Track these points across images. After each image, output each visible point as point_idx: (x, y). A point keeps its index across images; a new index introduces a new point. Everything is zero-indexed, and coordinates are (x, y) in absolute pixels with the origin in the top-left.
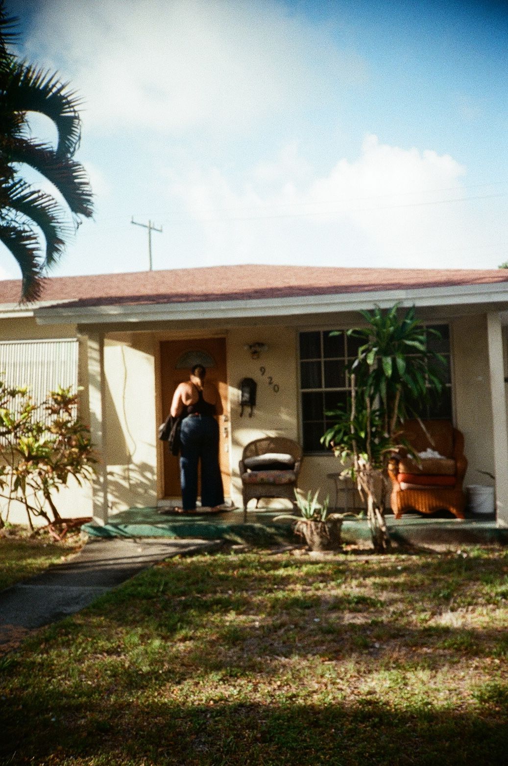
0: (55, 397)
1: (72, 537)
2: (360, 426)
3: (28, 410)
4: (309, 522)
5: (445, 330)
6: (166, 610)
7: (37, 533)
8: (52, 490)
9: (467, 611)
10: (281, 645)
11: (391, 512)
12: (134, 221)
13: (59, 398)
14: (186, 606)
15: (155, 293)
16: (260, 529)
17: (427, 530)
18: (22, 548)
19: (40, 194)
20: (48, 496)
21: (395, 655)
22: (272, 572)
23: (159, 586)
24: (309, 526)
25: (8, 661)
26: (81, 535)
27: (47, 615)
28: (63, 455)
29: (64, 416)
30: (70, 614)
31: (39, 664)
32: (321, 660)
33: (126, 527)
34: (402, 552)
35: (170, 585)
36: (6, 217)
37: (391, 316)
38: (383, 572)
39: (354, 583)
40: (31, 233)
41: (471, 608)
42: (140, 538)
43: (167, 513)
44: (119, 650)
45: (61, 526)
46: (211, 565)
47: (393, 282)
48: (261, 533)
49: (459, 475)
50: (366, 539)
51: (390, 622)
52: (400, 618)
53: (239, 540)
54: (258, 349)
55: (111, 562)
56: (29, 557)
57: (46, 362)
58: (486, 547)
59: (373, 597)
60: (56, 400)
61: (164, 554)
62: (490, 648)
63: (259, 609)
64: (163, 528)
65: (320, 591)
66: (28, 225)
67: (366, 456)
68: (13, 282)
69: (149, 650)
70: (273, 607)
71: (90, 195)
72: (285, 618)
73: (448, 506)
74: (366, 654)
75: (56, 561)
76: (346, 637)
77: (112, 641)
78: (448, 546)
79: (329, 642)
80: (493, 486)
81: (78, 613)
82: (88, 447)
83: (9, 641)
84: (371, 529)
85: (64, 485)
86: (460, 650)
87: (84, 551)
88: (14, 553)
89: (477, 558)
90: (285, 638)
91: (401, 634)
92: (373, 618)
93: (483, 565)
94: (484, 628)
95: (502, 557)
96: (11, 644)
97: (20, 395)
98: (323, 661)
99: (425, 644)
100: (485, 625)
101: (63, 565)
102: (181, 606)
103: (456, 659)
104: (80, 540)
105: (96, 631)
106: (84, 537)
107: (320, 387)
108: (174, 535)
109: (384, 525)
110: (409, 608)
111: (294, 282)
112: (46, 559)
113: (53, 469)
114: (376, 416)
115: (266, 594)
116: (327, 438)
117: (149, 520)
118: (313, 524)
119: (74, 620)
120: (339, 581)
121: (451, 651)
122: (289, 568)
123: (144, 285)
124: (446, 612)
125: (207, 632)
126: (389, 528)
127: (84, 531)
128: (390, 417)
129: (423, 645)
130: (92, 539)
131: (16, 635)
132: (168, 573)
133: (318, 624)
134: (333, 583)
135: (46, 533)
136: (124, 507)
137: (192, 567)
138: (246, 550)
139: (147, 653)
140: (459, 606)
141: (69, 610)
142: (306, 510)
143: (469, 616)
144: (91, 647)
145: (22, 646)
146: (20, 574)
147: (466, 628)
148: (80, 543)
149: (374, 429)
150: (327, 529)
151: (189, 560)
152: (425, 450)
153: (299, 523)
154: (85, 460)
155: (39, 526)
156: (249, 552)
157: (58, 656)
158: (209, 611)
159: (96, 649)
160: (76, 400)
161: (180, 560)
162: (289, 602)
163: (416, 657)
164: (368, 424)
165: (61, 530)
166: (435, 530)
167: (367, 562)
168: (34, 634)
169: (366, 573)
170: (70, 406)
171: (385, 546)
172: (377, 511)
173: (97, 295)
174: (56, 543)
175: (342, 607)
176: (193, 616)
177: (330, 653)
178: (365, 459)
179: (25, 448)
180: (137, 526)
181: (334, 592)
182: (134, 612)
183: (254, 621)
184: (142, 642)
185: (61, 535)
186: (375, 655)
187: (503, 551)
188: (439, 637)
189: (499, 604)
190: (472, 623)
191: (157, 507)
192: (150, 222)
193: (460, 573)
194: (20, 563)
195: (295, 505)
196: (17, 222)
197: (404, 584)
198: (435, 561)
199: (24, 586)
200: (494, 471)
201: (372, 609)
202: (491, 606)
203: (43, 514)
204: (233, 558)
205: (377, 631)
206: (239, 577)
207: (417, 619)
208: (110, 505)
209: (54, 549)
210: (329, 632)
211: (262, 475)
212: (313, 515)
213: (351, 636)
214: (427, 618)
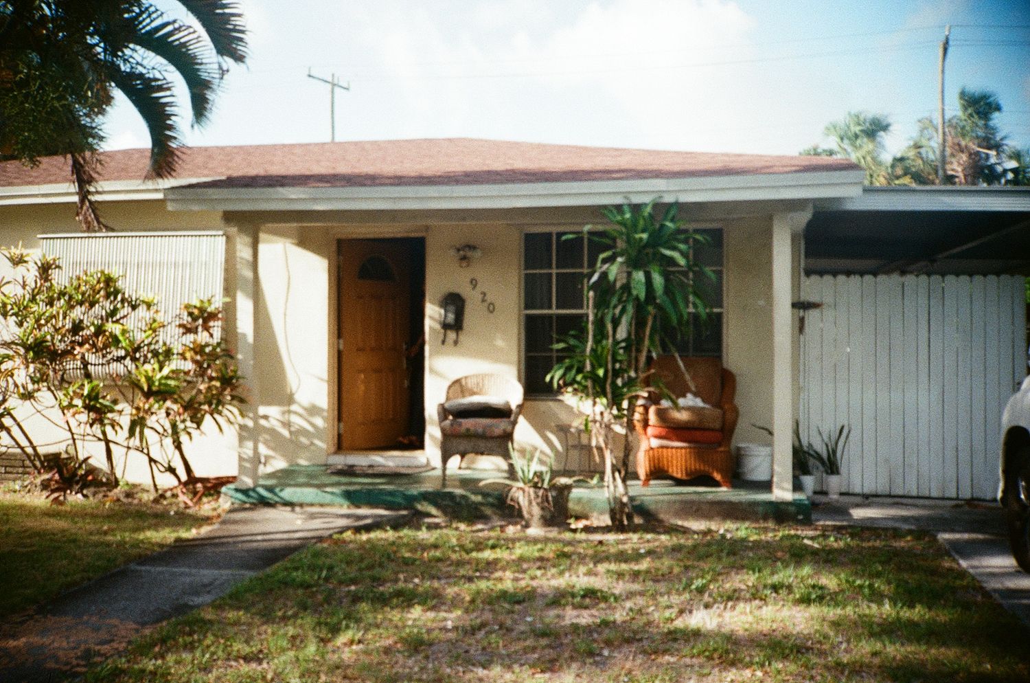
0: (190, 310)
1: (209, 502)
2: (598, 360)
3: (154, 327)
4: (527, 489)
5: (717, 237)
6: (329, 604)
7: (163, 496)
8: (184, 438)
9: (725, 608)
10: (479, 652)
11: (636, 477)
12: (312, 74)
13: (196, 312)
14: (356, 599)
15: (331, 171)
16: (463, 497)
17: (682, 502)
18: (140, 517)
19: (176, 25)
20: (178, 446)
21: (628, 665)
22: (474, 554)
23: (321, 570)
24: (526, 494)
25: (109, 667)
26: (221, 500)
27: (167, 608)
28: (200, 391)
29: (203, 337)
30: (198, 607)
31: (151, 672)
32: (530, 672)
33: (281, 490)
34: (647, 531)
35: (336, 570)
36: (131, 60)
37: (646, 214)
38: (622, 557)
39: (582, 569)
40: (164, 82)
41: (730, 604)
42: (301, 505)
43: (340, 473)
44: (261, 656)
45: (195, 488)
46: (393, 543)
47: (650, 168)
48: (463, 502)
49: (727, 429)
50: (602, 513)
51: (624, 622)
52: (637, 617)
53: (434, 511)
54: (469, 254)
55: (259, 538)
56: (149, 528)
57: (181, 263)
58: (757, 525)
59: (605, 589)
60: (190, 314)
61: (330, 529)
62: (751, 656)
63: (455, 603)
64: (332, 493)
65: (537, 581)
66: (159, 71)
67: (604, 401)
68: (140, 151)
69: (301, 656)
70: (473, 601)
71: (243, 32)
72: (488, 616)
73: (711, 470)
74: (590, 664)
75: (185, 534)
76: (565, 641)
77: (252, 644)
78: (708, 523)
79: (544, 648)
80: (770, 444)
81: (208, 605)
82: (234, 381)
83: (113, 641)
84: (608, 499)
85: (198, 431)
86: (713, 659)
87: (224, 522)
88: (129, 522)
89: (744, 540)
90: (485, 643)
91: (637, 637)
92: (603, 617)
93: (751, 549)
94: (746, 630)
95: (777, 538)
96: (115, 645)
97: (145, 307)
98: (533, 674)
99: (668, 650)
100: (747, 626)
101: (193, 540)
102: (350, 598)
103: (706, 671)
104: (219, 506)
105: (231, 631)
106: (224, 503)
107: (550, 307)
108: (346, 503)
109: (626, 493)
110: (651, 603)
111: (519, 164)
112: (171, 532)
113: (186, 408)
114: (621, 348)
115: (465, 583)
116: (555, 376)
117: (316, 482)
118: (532, 490)
119: (202, 614)
120: (562, 568)
121: (702, 660)
122: (498, 550)
123: (318, 161)
124: (698, 609)
125: (381, 634)
126: (632, 499)
127: (226, 494)
128: (639, 351)
129: (665, 652)
130: (236, 506)
131: (123, 633)
132: (335, 553)
133: (530, 624)
134: (554, 571)
135: (175, 496)
136: (279, 464)
137: (368, 546)
138: (443, 524)
139: (298, 659)
140: (715, 602)
141: (198, 600)
142: (523, 472)
143: (728, 615)
144: (223, 651)
145: (130, 647)
146: (135, 551)
147: (723, 630)
148: (219, 511)
149: (618, 366)
150: (550, 499)
151: (364, 537)
152: (684, 396)
153: (514, 490)
154: (229, 398)
155: (166, 487)
156: (446, 527)
157: (178, 662)
158: (386, 605)
159: (229, 654)
160: (220, 316)
161: (353, 537)
162: (494, 595)
163: (655, 668)
164: (609, 358)
165: (195, 493)
166: (692, 502)
167: (601, 542)
168: (147, 632)
169: (598, 559)
170: (211, 324)
171: (626, 522)
172: (617, 474)
173: (253, 172)
174: (188, 511)
175: (563, 602)
176: (364, 612)
177: (543, 663)
178: (602, 404)
179: (143, 380)
180: (298, 490)
181: (555, 583)
182: (286, 605)
183: (445, 619)
184: (293, 646)
185: (195, 500)
186: (602, 666)
187: (779, 531)
188: (687, 641)
189: (768, 599)
190: (730, 624)
191: (326, 465)
192: (333, 75)
193: (720, 559)
194: (135, 536)
195: (511, 466)
196: (145, 68)
197: (648, 572)
198: (690, 543)
199: (139, 568)
200: (772, 424)
201: (602, 605)
202: (757, 602)
203: (172, 470)
204: (423, 535)
205: (607, 633)
206: (430, 561)
207: (659, 618)
208: (263, 460)
209: (183, 518)
210: (544, 634)
211: (468, 423)
212: (533, 478)
213: (572, 641)
214: (673, 616)
